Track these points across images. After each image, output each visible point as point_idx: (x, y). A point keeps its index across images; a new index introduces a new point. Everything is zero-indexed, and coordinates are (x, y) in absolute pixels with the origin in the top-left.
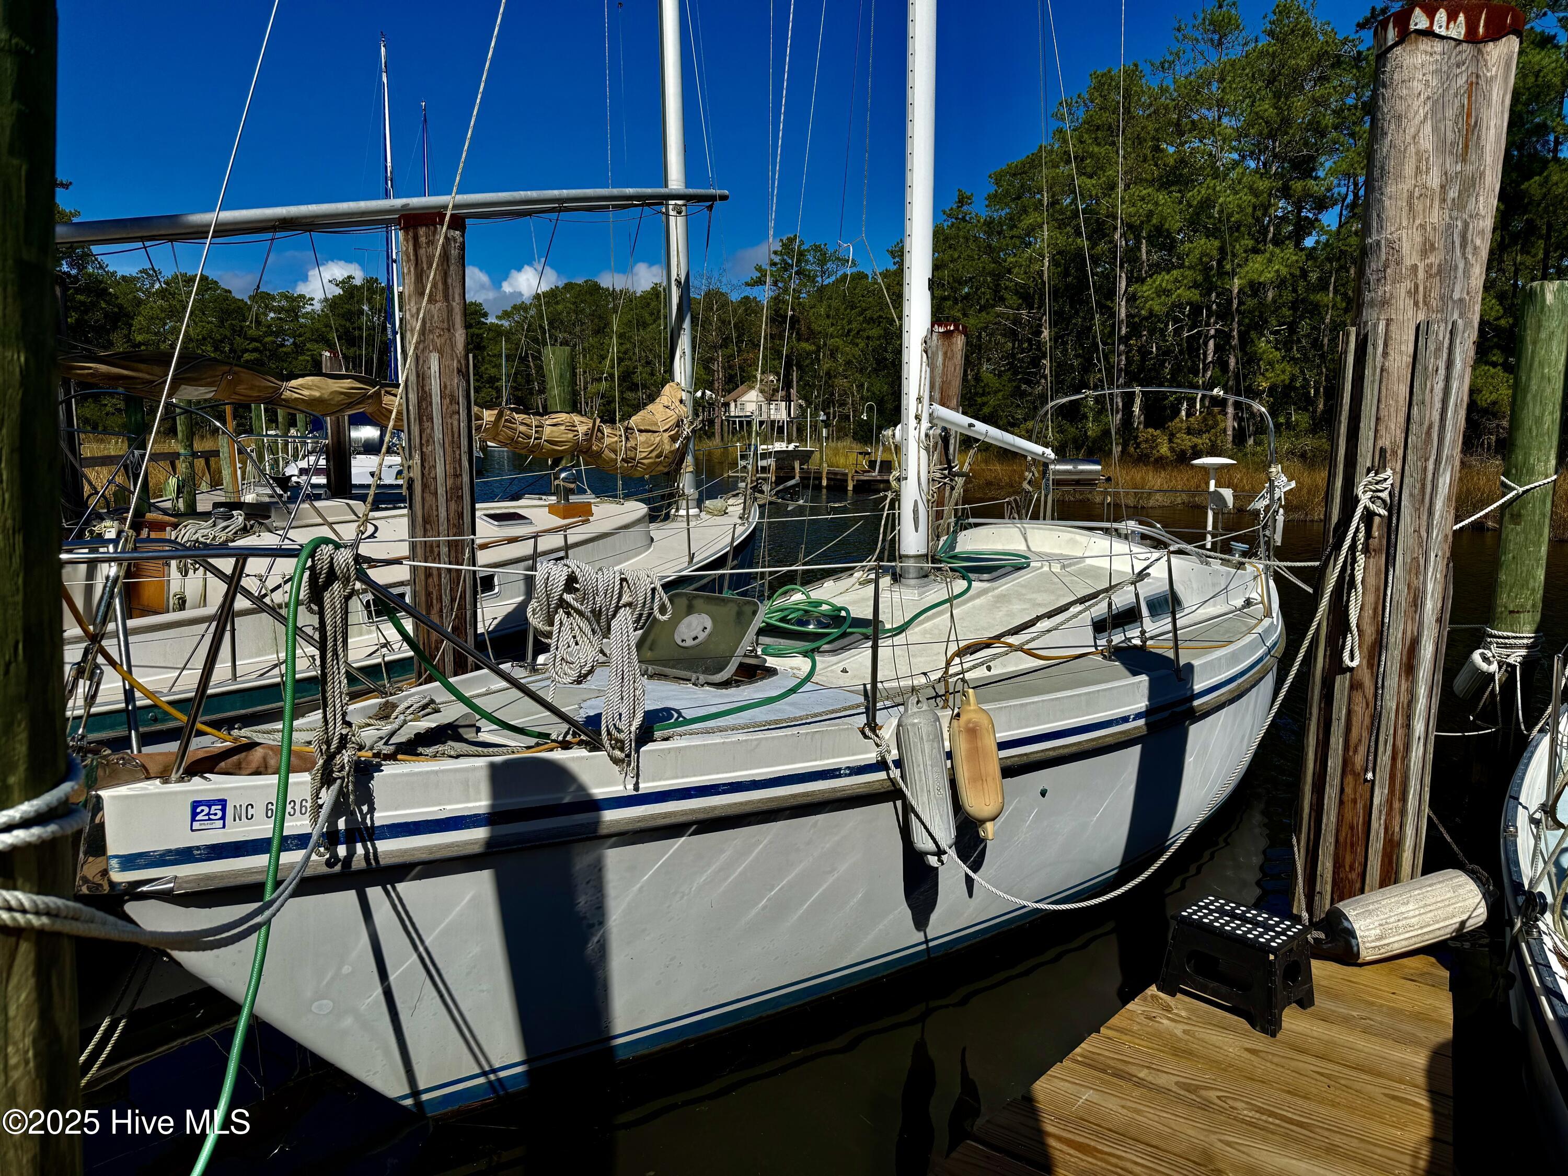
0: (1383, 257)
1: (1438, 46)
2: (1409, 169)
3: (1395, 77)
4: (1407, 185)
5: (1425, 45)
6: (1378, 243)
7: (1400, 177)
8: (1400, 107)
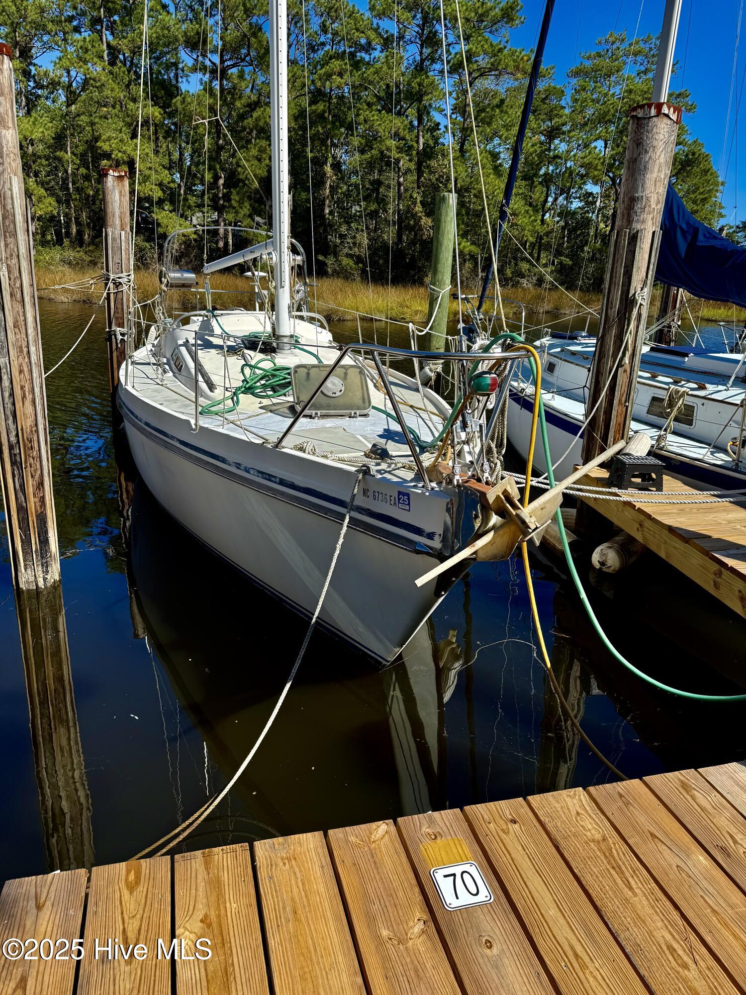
0: (644, 203)
1: (669, 122)
2: (656, 170)
3: (654, 130)
4: (655, 175)
5: (665, 120)
6: (642, 197)
7: (652, 172)
8: (655, 143)
